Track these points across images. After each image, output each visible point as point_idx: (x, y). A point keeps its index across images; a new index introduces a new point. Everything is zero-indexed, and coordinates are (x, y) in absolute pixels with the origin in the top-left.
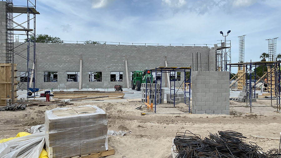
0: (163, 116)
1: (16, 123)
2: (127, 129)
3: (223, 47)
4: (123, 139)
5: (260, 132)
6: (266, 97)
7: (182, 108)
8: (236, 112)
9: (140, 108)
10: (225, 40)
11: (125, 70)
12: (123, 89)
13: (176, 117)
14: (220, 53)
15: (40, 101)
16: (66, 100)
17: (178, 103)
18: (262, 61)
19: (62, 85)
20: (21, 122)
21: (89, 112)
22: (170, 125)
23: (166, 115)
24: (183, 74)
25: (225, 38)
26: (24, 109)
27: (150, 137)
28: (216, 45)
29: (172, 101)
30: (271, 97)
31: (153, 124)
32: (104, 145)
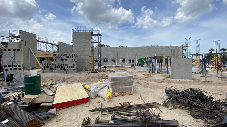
0: (156, 79)
1: (96, 78)
2: (139, 83)
3: (187, 46)
4: (139, 88)
5: (212, 90)
6: (213, 72)
7: (165, 75)
8: (196, 79)
9: (144, 75)
10: (188, 43)
11: (135, 58)
12: (134, 66)
13: (163, 79)
14: (185, 49)
15: (103, 70)
16: (112, 70)
17: (163, 73)
18: (210, 52)
19: (110, 64)
20: (97, 78)
21: (126, 75)
22: (160, 83)
23: (158, 79)
24: (164, 60)
25: (188, 41)
26: (98, 73)
27: (151, 88)
28: (182, 45)
29: (160, 72)
30: (217, 72)
31: (152, 82)
32: (132, 89)
